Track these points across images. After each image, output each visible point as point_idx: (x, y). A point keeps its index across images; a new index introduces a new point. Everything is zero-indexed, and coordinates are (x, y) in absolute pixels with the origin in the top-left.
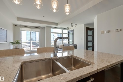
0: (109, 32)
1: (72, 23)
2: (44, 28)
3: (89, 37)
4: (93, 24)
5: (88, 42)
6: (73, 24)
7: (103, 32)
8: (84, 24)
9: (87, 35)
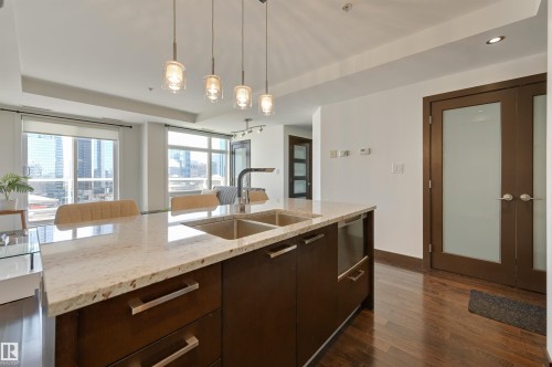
0: (347, 153)
1: (247, 120)
2: (139, 126)
3: (297, 166)
4: (309, 128)
5: (296, 182)
6: (251, 124)
7: (334, 154)
8: (285, 126)
9: (292, 161)
